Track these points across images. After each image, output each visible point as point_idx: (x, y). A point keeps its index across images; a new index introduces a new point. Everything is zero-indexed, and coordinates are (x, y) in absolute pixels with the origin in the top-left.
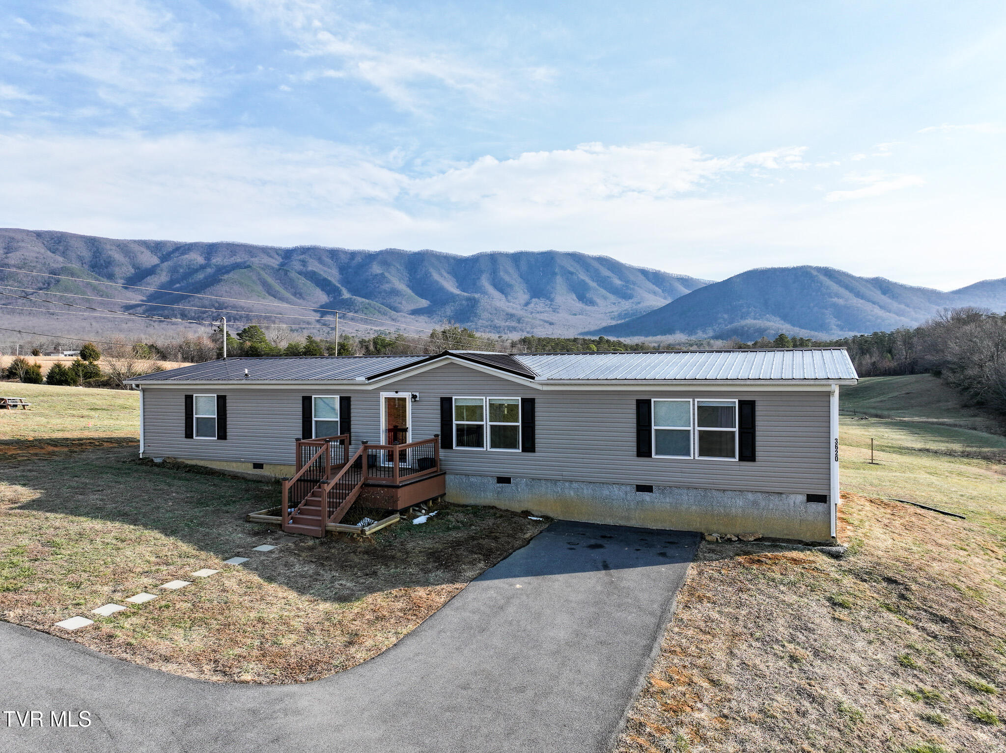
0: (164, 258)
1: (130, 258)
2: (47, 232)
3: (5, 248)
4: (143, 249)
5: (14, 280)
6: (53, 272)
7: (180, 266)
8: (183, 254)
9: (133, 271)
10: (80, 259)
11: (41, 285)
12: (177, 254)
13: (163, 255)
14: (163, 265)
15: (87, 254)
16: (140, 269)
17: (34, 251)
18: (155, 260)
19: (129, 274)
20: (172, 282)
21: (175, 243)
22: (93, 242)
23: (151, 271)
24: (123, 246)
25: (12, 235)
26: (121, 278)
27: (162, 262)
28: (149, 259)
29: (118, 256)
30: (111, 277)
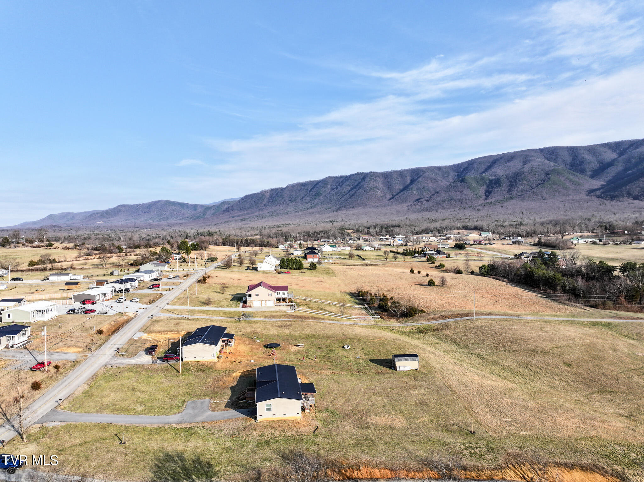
0: (621, 154)
1: (596, 157)
2: (546, 148)
3: (524, 162)
4: (606, 149)
5: (526, 181)
6: (547, 174)
7: (633, 158)
8: (636, 148)
9: (598, 165)
10: (565, 162)
11: (540, 182)
12: (631, 149)
13: (620, 151)
14: (620, 158)
15: (568, 159)
16: (603, 163)
17: (538, 161)
18: (614, 156)
19: (595, 168)
20: (626, 170)
21: (630, 141)
22: (573, 151)
23: (611, 164)
24: (591, 150)
25: (527, 153)
26: (590, 171)
27: (620, 156)
28: (610, 156)
29: (588, 157)
30: (583, 171)
